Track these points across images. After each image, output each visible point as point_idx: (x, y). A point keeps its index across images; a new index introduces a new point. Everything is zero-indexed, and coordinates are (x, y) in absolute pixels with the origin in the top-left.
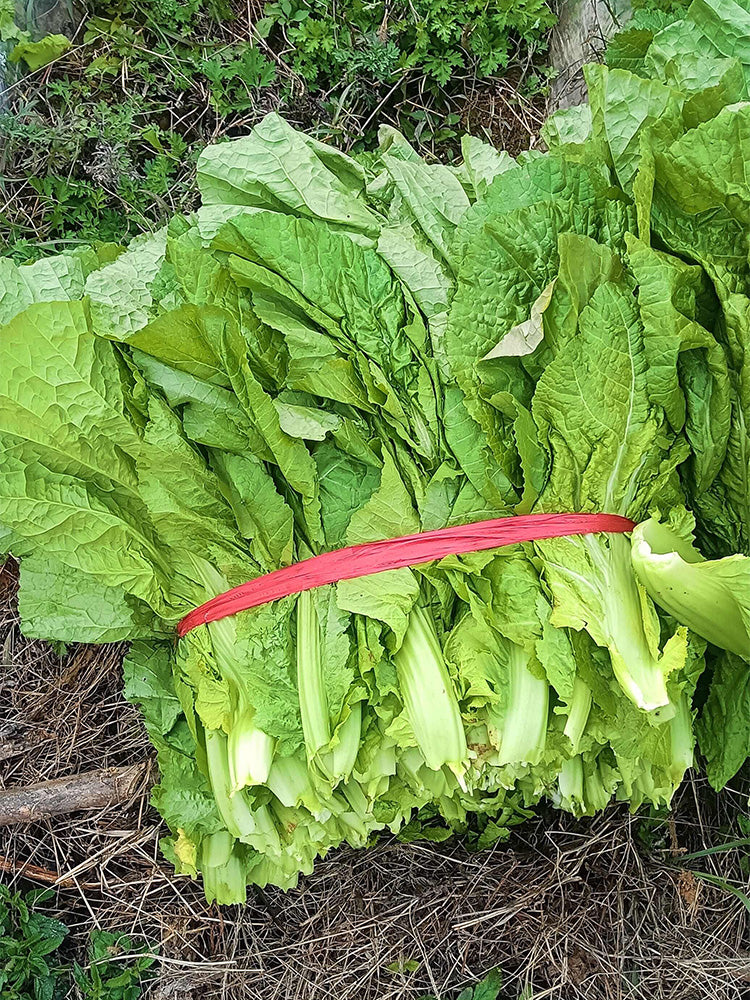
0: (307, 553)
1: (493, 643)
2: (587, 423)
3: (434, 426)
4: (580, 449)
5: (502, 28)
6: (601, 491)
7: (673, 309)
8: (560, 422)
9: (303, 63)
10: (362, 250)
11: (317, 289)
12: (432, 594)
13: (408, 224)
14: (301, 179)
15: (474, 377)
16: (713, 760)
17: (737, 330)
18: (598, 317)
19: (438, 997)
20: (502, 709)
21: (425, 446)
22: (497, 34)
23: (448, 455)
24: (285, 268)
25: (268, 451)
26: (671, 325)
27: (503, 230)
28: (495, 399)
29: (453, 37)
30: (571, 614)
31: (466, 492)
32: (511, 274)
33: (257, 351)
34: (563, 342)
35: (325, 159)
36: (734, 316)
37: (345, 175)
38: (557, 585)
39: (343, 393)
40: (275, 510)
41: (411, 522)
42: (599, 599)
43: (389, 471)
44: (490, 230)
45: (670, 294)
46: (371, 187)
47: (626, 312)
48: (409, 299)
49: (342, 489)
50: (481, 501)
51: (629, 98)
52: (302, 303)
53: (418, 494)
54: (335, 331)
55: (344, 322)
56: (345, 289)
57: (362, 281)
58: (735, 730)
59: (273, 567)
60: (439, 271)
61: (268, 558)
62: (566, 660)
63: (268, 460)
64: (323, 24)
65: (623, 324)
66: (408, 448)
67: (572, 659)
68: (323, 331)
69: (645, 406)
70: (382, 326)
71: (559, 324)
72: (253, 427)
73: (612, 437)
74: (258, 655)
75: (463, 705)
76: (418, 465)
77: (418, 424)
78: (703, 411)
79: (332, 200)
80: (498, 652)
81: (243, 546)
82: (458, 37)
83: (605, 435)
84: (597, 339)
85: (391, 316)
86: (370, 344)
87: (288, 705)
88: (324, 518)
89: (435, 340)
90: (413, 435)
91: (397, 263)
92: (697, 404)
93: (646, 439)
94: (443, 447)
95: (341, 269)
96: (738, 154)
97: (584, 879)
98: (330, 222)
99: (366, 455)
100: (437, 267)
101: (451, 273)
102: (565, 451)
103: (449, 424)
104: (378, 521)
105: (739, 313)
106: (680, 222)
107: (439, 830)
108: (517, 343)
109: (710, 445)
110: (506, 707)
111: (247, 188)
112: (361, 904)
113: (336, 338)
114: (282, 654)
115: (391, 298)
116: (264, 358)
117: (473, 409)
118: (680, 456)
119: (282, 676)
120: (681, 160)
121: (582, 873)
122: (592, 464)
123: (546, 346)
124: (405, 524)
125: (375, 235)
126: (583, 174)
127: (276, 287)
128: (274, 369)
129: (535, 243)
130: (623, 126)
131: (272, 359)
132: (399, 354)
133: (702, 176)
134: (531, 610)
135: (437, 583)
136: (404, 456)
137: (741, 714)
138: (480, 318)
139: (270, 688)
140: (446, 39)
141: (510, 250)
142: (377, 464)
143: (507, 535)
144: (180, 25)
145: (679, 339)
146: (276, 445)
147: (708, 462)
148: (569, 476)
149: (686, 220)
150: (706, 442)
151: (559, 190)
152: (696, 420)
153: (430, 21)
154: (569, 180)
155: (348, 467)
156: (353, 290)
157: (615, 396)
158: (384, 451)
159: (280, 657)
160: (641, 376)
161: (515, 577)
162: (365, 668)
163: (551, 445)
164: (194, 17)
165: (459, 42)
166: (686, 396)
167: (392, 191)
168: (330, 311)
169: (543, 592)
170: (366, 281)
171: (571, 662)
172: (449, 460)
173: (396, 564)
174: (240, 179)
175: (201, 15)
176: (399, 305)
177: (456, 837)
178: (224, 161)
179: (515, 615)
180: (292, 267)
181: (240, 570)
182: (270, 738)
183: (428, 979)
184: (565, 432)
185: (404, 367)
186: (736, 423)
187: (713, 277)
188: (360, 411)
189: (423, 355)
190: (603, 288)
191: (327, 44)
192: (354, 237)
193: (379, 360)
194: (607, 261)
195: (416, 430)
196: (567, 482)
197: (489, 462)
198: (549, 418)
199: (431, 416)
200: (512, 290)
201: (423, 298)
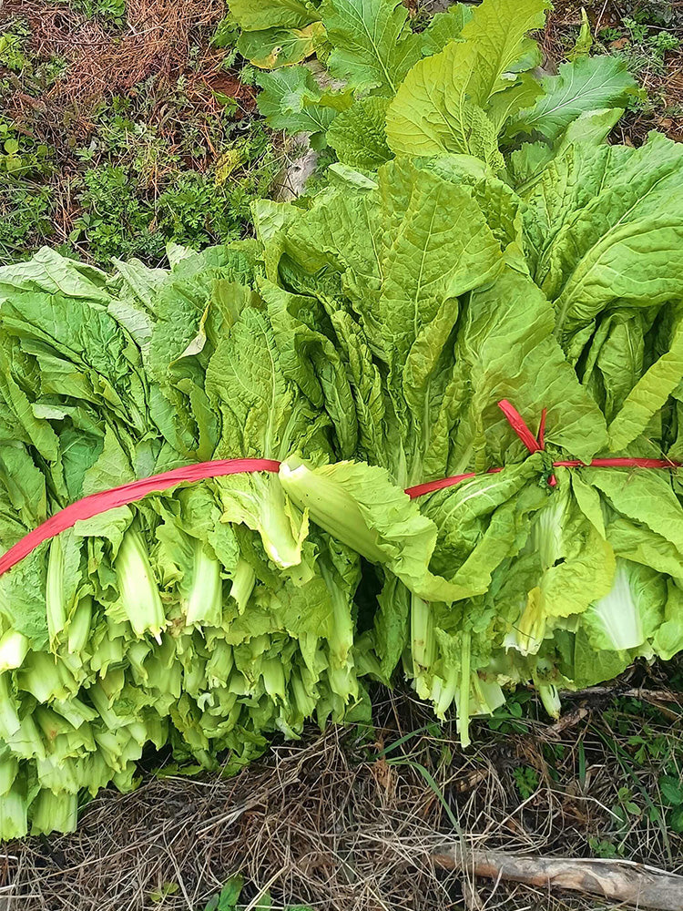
0: (57, 508)
1: (179, 539)
2: (242, 393)
3: (143, 410)
4: (239, 410)
5: (235, 218)
6: (261, 442)
7: (288, 314)
8: (224, 395)
9: (100, 253)
10: (97, 313)
11: (65, 335)
12: (144, 524)
13: (131, 299)
14: (58, 276)
15: (168, 374)
16: (384, 657)
17: (341, 332)
18: (244, 327)
19: (191, 908)
20: (188, 585)
21: (139, 423)
22: (232, 222)
23: (152, 426)
24: (43, 324)
25: (27, 435)
26: (288, 323)
27: (183, 286)
28: (180, 385)
29: (199, 225)
30: (235, 515)
31: (165, 449)
32: (192, 312)
33: (22, 375)
34: (220, 342)
35: (80, 270)
36: (337, 323)
37: (96, 281)
38: (226, 499)
39: (78, 391)
40: (32, 478)
41: (128, 474)
42: (256, 506)
43: (110, 437)
44: (176, 287)
45: (286, 307)
46: (109, 281)
47: (262, 323)
48: (127, 336)
49: (79, 457)
50: (176, 454)
51: (272, 214)
52: (53, 342)
53: (133, 455)
54: (77, 359)
55: (84, 355)
56: (84, 333)
57: (96, 329)
58: (391, 623)
59: (35, 525)
60: (149, 318)
61: (32, 519)
62: (231, 544)
63: (27, 442)
64: (113, 227)
65: (261, 330)
66: (125, 425)
67: (236, 544)
68: (69, 359)
69: (283, 382)
70: (109, 354)
71: (216, 331)
72: (18, 421)
73: (261, 402)
74: (19, 582)
75: (161, 588)
76: (132, 436)
77: (134, 412)
78: (333, 392)
79: (78, 286)
80: (184, 546)
81: (15, 516)
82: (203, 224)
83: (256, 400)
84: (244, 340)
85: (114, 348)
86: (100, 366)
87: (40, 614)
88: (67, 478)
89: (144, 358)
90: (131, 420)
91: (119, 317)
92: (328, 387)
93: (285, 402)
94: (149, 422)
95: (82, 324)
96: (327, 229)
97: (302, 780)
98: (77, 298)
99: (93, 429)
100: (148, 317)
101: (155, 317)
102: (230, 414)
103: (152, 406)
104: (104, 476)
105: (340, 321)
106: (306, 279)
107: (192, 767)
108: (194, 349)
109: (342, 415)
110: (191, 583)
111: (24, 286)
112: (127, 836)
113: (77, 364)
114: (36, 577)
115: (116, 337)
116: (27, 379)
117: (166, 392)
118: (322, 422)
119: (36, 593)
120: (295, 237)
121: (301, 775)
122: (248, 420)
123: (209, 347)
124: (122, 475)
125: (106, 304)
126: (241, 256)
127: (35, 333)
128: (33, 385)
129: (205, 292)
130: (270, 231)
131: (32, 379)
132: (120, 369)
133: (307, 244)
134: (207, 516)
135: (144, 510)
136: (123, 432)
137: (393, 610)
138: (171, 339)
139: (28, 606)
140: (195, 226)
141: (190, 298)
142: (100, 434)
143: (196, 475)
144: (16, 239)
145: (294, 332)
146: (30, 427)
147: (345, 427)
148: (235, 431)
149: (310, 277)
150: (339, 414)
151: (225, 264)
152: (329, 398)
153: (184, 217)
154: (230, 259)
155: (84, 443)
156: (90, 335)
157: (261, 375)
158: (107, 426)
159: (35, 580)
160: (278, 362)
161: (197, 498)
162: (92, 571)
163: (220, 411)
164: (26, 234)
165: (205, 228)
166: (320, 383)
167: (122, 282)
168: (74, 348)
169: (217, 506)
170: (99, 329)
171: (235, 546)
172: (153, 430)
173: (118, 504)
174: (20, 282)
175: (31, 232)
176: (121, 341)
177: (205, 771)
178: (10, 272)
179: (197, 521)
180: (48, 323)
181: (13, 533)
182: (25, 639)
183: (183, 895)
184: (228, 401)
185: (123, 376)
186: (357, 398)
187: (323, 302)
188: (90, 403)
189: (136, 368)
190: (247, 309)
191: (116, 239)
192: (92, 305)
193: (107, 374)
194: (249, 294)
195: (132, 416)
196: (234, 435)
197: (178, 424)
198: (217, 394)
199: (140, 402)
200: (193, 321)
201: (137, 335)
